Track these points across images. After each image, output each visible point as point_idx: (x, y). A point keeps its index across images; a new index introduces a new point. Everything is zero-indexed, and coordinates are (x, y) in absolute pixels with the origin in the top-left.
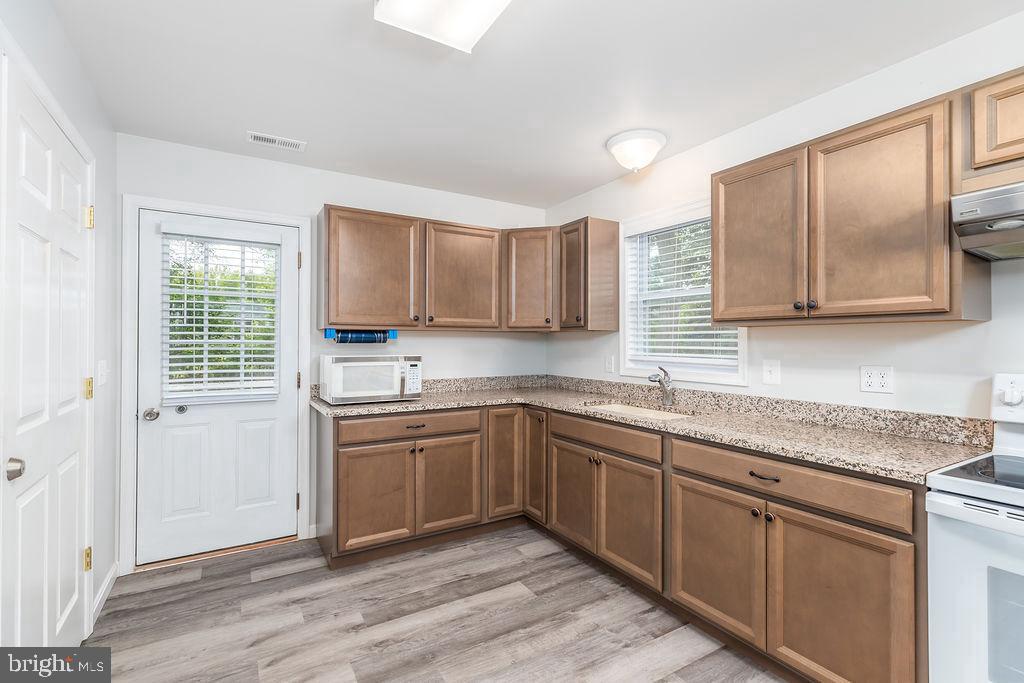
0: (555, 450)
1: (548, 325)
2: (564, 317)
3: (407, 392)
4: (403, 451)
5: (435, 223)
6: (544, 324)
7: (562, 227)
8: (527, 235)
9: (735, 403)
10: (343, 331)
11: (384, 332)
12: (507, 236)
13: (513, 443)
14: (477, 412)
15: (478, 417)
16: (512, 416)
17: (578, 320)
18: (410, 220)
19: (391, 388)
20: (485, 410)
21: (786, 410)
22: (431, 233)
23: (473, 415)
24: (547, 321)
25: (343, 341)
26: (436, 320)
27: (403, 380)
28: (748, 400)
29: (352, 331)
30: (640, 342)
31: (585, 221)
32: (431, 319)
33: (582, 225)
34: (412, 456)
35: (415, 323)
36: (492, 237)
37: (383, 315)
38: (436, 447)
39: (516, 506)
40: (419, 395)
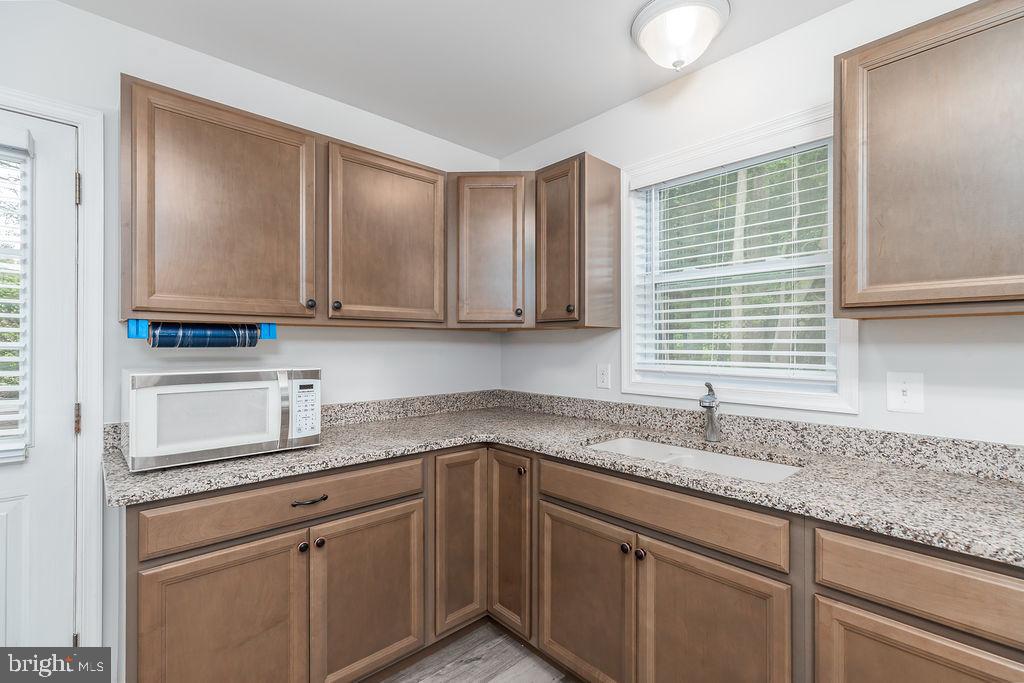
0: (548, 521)
1: (520, 318)
2: (544, 307)
3: (294, 434)
4: (286, 550)
5: (343, 145)
6: (512, 316)
7: (538, 173)
8: (486, 183)
9: (836, 441)
10: (167, 325)
11: (252, 327)
12: (456, 185)
13: (472, 506)
14: (418, 462)
15: (419, 471)
16: (470, 463)
17: (569, 310)
18: (301, 135)
19: (263, 429)
20: (431, 458)
21: (941, 456)
22: (337, 163)
23: (411, 468)
24: (519, 313)
25: (166, 343)
26: (345, 307)
27: (285, 415)
28: (863, 437)
29: (186, 326)
30: (650, 345)
31: (581, 158)
32: (338, 307)
33: (576, 164)
34: (303, 558)
35: (309, 312)
36: (434, 182)
37: (248, 297)
38: (349, 532)
39: (476, 607)
40: (316, 439)
